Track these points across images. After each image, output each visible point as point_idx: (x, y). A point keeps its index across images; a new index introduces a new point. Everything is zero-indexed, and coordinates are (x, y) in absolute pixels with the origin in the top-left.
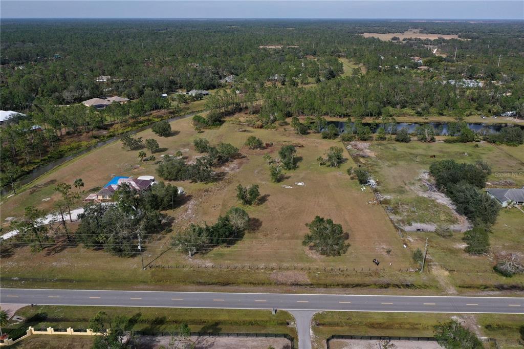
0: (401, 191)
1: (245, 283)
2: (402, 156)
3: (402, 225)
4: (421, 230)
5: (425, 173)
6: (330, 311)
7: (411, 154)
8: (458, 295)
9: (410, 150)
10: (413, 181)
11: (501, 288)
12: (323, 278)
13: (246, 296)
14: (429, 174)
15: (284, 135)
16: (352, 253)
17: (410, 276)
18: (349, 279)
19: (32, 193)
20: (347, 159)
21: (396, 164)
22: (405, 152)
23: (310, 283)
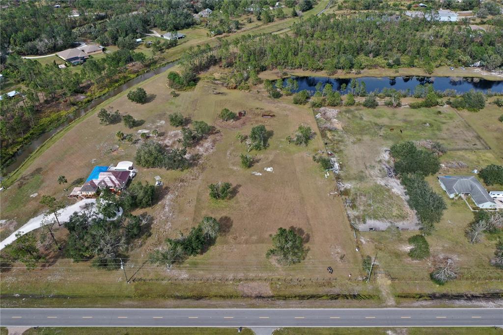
0: (361, 178)
1: (216, 296)
2: (367, 127)
3: (357, 222)
4: (374, 229)
5: (386, 151)
6: (287, 328)
7: (376, 124)
8: (396, 307)
9: (375, 118)
10: (374, 164)
11: (433, 297)
12: (283, 289)
13: (216, 313)
14: (390, 154)
15: (257, 98)
16: (310, 259)
17: (358, 285)
18: (305, 289)
19: (20, 186)
20: (315, 134)
21: (360, 140)
22: (371, 122)
23: (272, 294)
